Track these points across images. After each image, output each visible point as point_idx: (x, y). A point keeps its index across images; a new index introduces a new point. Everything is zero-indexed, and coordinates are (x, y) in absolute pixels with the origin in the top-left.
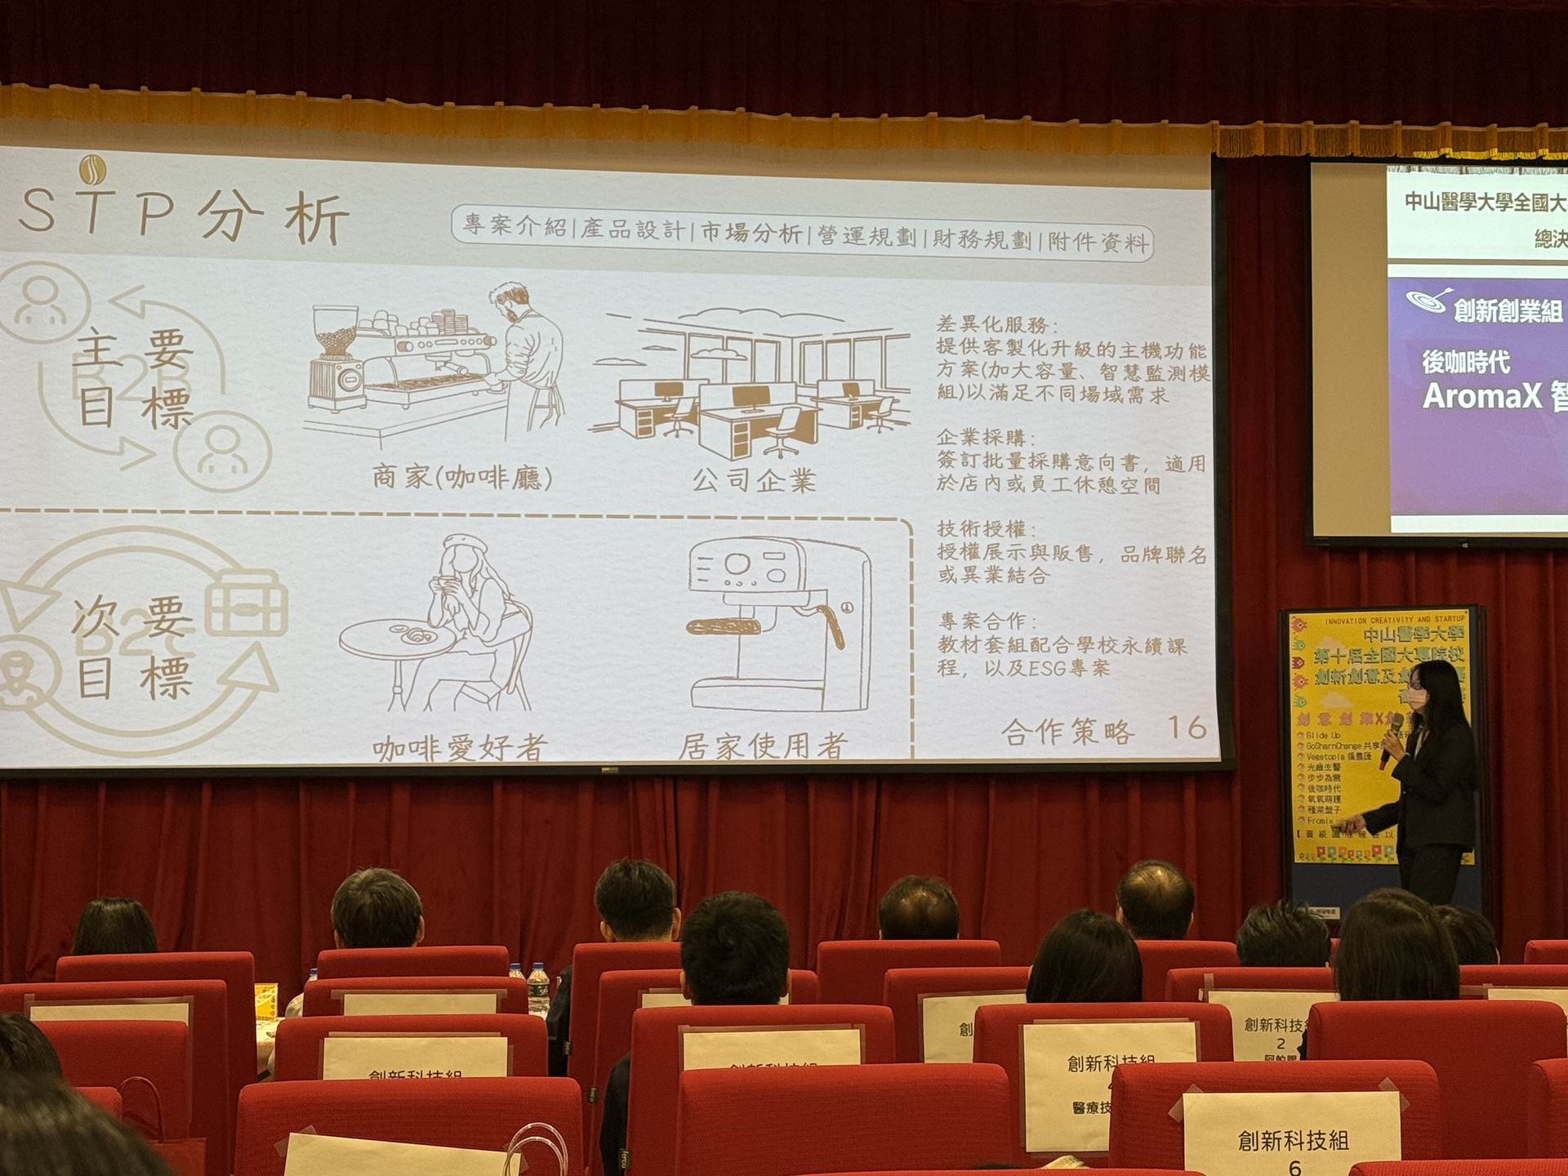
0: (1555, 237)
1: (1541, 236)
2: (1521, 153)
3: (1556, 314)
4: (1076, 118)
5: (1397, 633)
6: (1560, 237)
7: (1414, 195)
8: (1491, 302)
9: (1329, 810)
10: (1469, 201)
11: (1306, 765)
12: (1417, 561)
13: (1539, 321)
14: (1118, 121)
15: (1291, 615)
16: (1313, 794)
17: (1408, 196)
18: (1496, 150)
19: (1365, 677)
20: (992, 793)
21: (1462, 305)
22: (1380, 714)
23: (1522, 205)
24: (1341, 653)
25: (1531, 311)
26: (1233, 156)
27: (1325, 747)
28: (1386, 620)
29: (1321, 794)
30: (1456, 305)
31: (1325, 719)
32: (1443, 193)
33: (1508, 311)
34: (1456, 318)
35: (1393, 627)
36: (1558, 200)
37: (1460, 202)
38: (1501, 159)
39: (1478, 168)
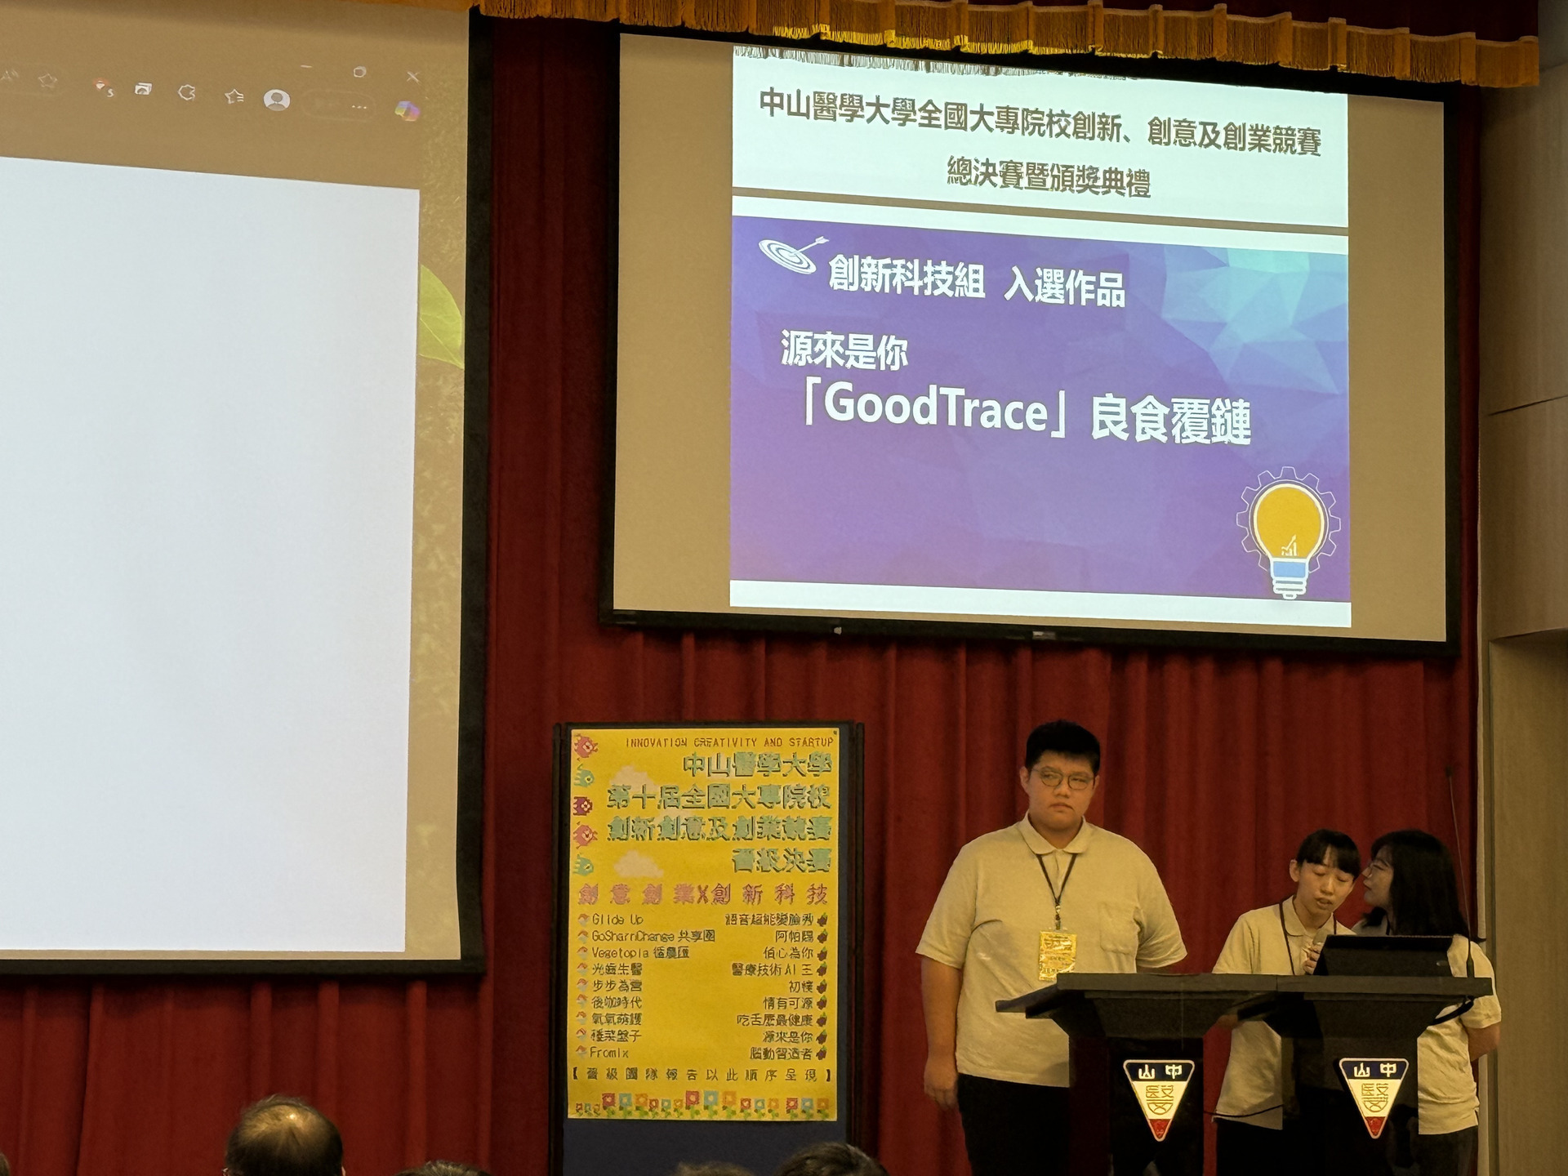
0: (976, 169)
1: (956, 165)
2: (930, 40)
3: (976, 285)
5: (732, 763)
6: (983, 169)
7: (772, 94)
8: (882, 262)
9: (623, 1035)
10: (852, 107)
11: (591, 966)
12: (766, 651)
13: (949, 296)
15: (574, 732)
16: (599, 1011)
17: (763, 94)
18: (893, 32)
19: (683, 829)
20: (98, 1008)
21: (840, 265)
22: (703, 889)
23: (930, 118)
24: (649, 792)
26: (503, 14)
27: (620, 938)
28: (716, 742)
29: (612, 1011)
30: (833, 263)
31: (620, 893)
32: (815, 93)
33: (907, 277)
34: (831, 284)
35: (727, 753)
36: (982, 113)
37: (840, 109)
38: (900, 47)
39: (867, 59)
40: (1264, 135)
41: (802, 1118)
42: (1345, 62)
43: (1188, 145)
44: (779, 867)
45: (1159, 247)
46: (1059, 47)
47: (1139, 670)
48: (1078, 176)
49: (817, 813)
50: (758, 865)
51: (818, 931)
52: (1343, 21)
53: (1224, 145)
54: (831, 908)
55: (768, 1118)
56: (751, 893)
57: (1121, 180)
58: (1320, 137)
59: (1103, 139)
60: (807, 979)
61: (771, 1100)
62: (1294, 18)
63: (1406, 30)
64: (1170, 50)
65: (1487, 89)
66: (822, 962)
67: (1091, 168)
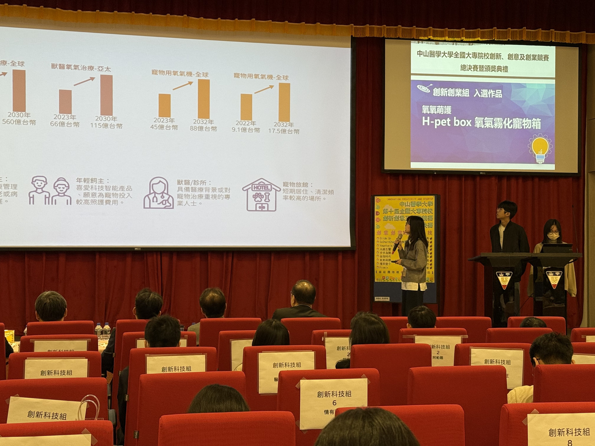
0: (467, 67)
1: (462, 67)
2: (456, 38)
3: (467, 94)
4: (304, 22)
5: (411, 204)
6: (469, 67)
7: (420, 52)
8: (445, 89)
9: (387, 264)
10: (439, 54)
11: (379, 249)
12: (418, 178)
13: (461, 96)
14: (319, 23)
15: (375, 197)
16: (381, 258)
17: (418, 52)
18: (447, 37)
19: (400, 218)
20: (272, 258)
21: (436, 90)
23: (456, 56)
24: (392, 210)
25: (459, 92)
26: (358, 36)
27: (386, 242)
28: (407, 199)
29: (384, 258)
30: (434, 90)
31: (386, 233)
32: (430, 51)
33: (451, 92)
34: (433, 95)
35: (409, 201)
36: (469, 54)
37: (436, 54)
38: (449, 40)
39: (442, 43)
40: (535, 57)
42: (554, 39)
43: (517, 60)
45: (510, 84)
46: (486, 39)
47: (505, 182)
49: (429, 215)
52: (554, 30)
53: (526, 59)
54: (433, 236)
57: (501, 68)
58: (549, 57)
59: (497, 59)
62: (542, 30)
63: (569, 31)
64: (513, 39)
65: (589, 44)
67: (494, 66)
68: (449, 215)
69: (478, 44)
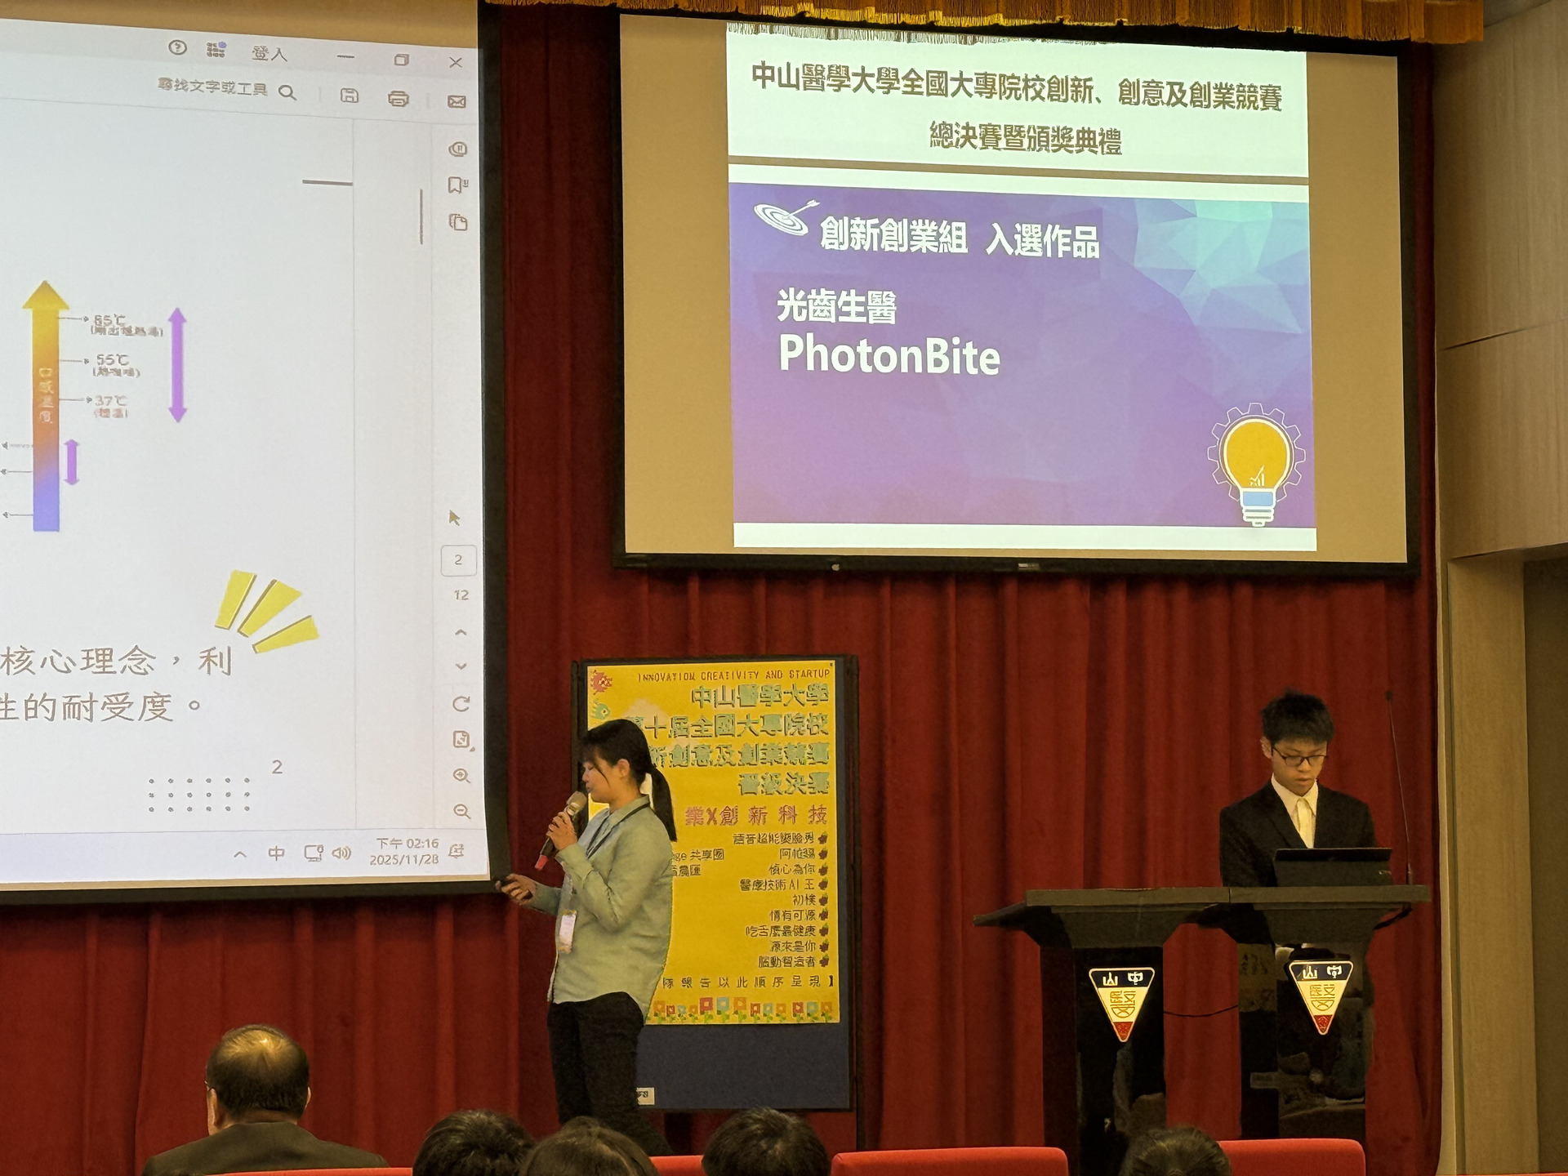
0: (957, 132)
1: (937, 131)
2: (907, 16)
3: (959, 241)
5: (736, 695)
6: (963, 132)
7: (764, 67)
8: (870, 222)
10: (839, 77)
12: (768, 590)
13: (935, 250)
15: (589, 668)
17: (755, 68)
18: (873, 9)
19: (692, 756)
20: (154, 933)
21: (831, 226)
22: (712, 811)
23: (913, 86)
24: (660, 724)
25: (925, 236)
28: (721, 676)
30: (822, 225)
32: (804, 65)
33: (893, 235)
34: (823, 244)
35: (733, 685)
36: (961, 80)
37: (829, 78)
38: (880, 22)
39: (851, 32)
40: (1227, 93)
41: (808, 1020)
42: (1300, 22)
43: (1156, 104)
44: (782, 789)
45: (1130, 202)
46: (1029, 18)
47: (1118, 599)
48: (1052, 136)
49: (815, 739)
50: (762, 788)
51: (818, 848)
53: (1191, 103)
54: (830, 826)
55: (776, 1021)
56: (756, 815)
57: (1094, 139)
58: (1281, 93)
59: (1076, 101)
60: (810, 892)
61: (778, 1005)
64: (1135, 18)
65: (1436, 45)
66: (823, 877)
67: (1065, 128)
68: (894, 741)
69: (997, 38)
